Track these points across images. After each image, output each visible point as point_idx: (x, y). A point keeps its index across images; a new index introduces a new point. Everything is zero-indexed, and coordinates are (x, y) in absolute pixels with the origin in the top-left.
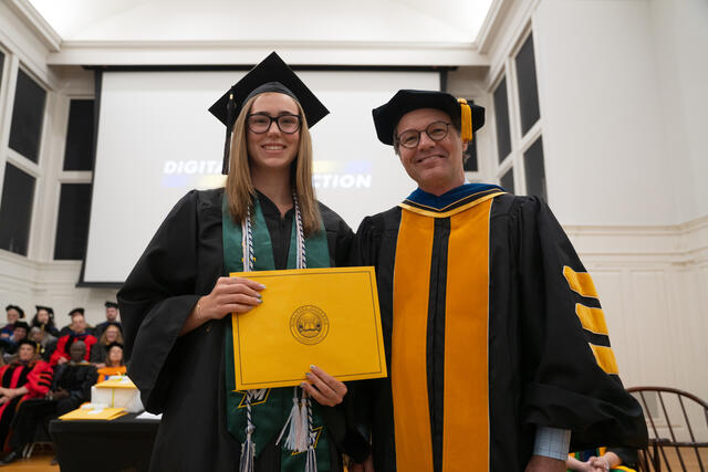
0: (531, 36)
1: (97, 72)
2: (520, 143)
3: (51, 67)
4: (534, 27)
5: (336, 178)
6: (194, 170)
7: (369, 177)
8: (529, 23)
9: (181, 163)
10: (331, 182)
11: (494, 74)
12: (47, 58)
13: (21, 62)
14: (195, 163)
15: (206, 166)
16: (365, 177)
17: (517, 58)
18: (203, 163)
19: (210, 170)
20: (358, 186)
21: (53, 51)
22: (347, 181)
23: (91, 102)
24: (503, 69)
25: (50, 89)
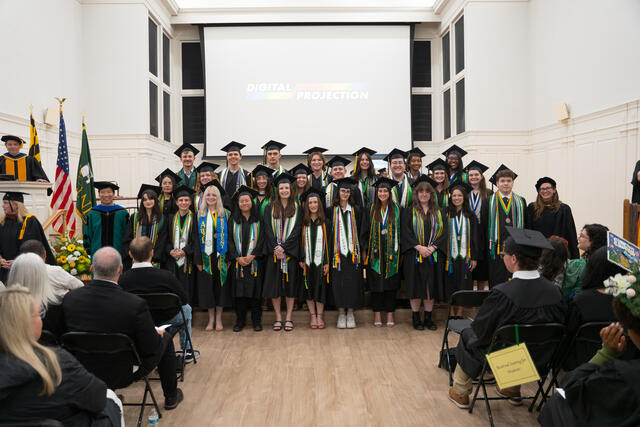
0: (463, 17)
1: (201, 27)
2: (455, 77)
3: (172, 25)
4: (464, 13)
8: (462, 11)
11: (443, 28)
12: (170, 19)
13: (164, 29)
17: (456, 25)
21: (174, 15)
24: (448, 28)
25: (171, 38)
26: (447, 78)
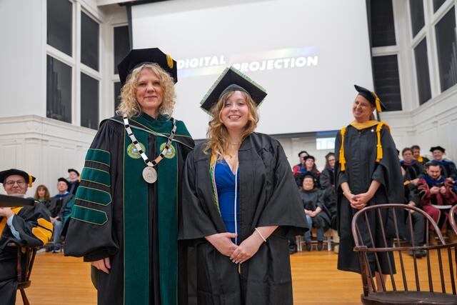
2: (431, 18)
3: (100, 8)
5: (293, 59)
6: (196, 64)
7: (316, 58)
9: (187, 61)
10: (290, 63)
14: (196, 60)
15: (204, 62)
16: (313, 58)
18: (202, 60)
19: (207, 64)
20: (309, 64)
22: (301, 62)
23: (127, 27)
25: (101, 22)
26: (418, 23)
